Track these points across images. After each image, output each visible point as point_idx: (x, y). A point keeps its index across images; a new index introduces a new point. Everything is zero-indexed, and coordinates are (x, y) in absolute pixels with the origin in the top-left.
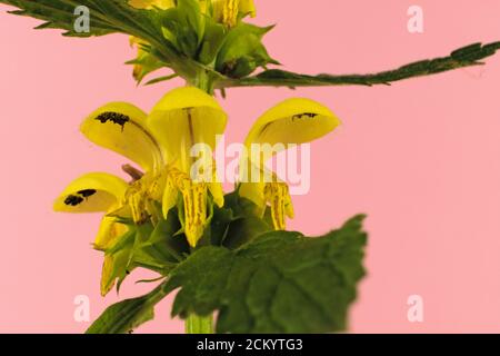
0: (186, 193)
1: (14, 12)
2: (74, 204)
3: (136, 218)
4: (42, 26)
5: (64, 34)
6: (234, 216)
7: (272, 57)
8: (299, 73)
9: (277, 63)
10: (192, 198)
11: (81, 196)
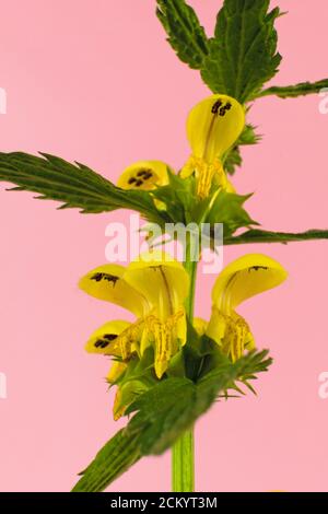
0: (157, 335)
1: (39, 198)
2: (103, 347)
3: (124, 356)
4: (63, 207)
5: (82, 212)
6: (202, 352)
7: (253, 219)
8: (275, 231)
9: (257, 224)
10: (161, 339)
11: (106, 340)
